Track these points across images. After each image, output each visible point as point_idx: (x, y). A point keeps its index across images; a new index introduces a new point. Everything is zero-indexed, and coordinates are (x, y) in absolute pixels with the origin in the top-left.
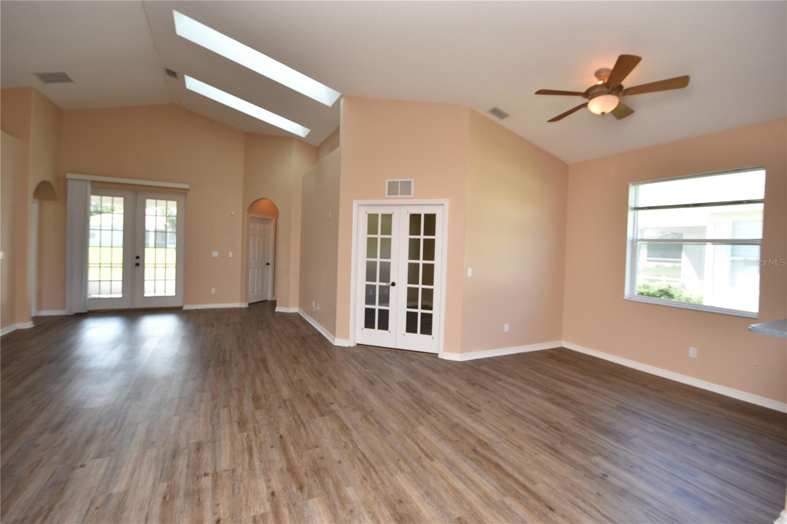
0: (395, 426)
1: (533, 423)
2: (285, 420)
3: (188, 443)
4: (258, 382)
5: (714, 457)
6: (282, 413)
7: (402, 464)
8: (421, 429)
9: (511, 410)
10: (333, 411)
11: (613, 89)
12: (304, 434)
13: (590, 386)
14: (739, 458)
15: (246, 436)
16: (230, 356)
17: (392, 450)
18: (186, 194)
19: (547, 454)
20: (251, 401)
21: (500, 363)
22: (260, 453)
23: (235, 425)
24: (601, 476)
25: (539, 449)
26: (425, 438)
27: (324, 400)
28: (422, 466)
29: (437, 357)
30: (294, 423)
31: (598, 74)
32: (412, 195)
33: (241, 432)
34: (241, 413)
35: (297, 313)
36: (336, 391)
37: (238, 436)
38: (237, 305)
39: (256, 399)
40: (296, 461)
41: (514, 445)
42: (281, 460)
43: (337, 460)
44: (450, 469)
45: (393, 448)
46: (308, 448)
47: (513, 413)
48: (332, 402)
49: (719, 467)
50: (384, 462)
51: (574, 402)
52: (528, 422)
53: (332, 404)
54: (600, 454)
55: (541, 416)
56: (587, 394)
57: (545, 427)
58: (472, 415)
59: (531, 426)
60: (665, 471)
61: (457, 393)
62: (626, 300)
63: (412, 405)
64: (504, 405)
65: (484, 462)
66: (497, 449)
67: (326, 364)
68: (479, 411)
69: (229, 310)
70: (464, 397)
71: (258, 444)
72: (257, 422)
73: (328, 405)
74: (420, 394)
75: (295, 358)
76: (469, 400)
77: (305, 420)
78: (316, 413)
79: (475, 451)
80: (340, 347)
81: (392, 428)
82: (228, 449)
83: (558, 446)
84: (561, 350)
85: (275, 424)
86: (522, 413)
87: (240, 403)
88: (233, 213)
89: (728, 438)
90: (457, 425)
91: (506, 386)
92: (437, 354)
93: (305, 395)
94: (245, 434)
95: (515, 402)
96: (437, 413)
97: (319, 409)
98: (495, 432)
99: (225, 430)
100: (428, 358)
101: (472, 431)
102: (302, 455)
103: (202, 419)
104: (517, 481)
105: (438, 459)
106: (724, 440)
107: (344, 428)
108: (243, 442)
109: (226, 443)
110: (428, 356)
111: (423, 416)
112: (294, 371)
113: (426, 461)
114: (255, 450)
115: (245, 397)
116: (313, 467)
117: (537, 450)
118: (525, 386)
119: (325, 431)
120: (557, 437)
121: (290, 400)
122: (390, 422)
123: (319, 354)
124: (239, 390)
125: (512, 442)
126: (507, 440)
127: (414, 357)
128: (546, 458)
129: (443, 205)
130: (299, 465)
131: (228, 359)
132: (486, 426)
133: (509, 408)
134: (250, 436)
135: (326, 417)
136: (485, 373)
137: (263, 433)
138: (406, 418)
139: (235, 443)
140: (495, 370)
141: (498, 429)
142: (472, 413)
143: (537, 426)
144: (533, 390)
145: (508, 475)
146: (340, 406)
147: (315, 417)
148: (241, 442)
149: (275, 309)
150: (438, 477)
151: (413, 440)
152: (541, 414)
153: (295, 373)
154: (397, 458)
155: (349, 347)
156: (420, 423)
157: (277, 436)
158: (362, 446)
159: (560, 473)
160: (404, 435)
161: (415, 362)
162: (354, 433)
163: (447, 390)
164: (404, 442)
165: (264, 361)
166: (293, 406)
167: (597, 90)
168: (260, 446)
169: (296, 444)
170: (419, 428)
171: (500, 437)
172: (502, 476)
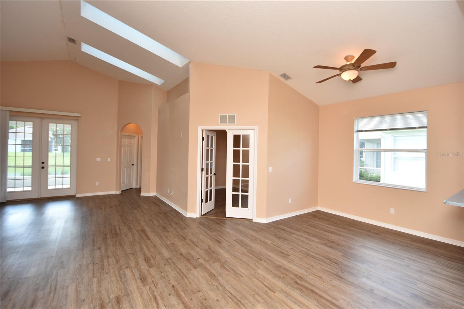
0: (243, 271)
1: (322, 261)
2: (172, 274)
3: (109, 298)
4: (145, 248)
5: (420, 272)
6: (168, 268)
7: (257, 297)
8: (260, 271)
9: (306, 253)
10: (201, 264)
11: (357, 67)
12: (188, 283)
13: (343, 234)
14: (432, 271)
15: (149, 288)
16: (120, 229)
17: (248, 288)
18: (78, 120)
19: (336, 280)
20: (144, 261)
21: (289, 223)
22: (163, 301)
23: (139, 281)
24: (370, 290)
25: (331, 277)
26: (264, 277)
27: (192, 257)
28: (270, 297)
29: (252, 221)
30: (178, 274)
31: (346, 58)
32: (235, 123)
33: (144, 286)
34: (140, 272)
35: (155, 196)
36: (198, 249)
37: (143, 289)
38: (114, 192)
39: (147, 260)
40: (189, 304)
41: (317, 276)
42: (179, 304)
43: (216, 299)
44: (287, 297)
45: (247, 286)
46: (194, 293)
47: (308, 255)
48: (199, 257)
49: (426, 278)
50: (245, 297)
51: (338, 245)
52: (318, 260)
53: (199, 259)
54: (364, 277)
55: (323, 255)
56: (342, 238)
57: (328, 262)
58: (286, 258)
59: (322, 263)
60: (400, 283)
61: (272, 245)
62: (354, 183)
63: (248, 255)
64: (301, 250)
65: (304, 290)
66: (308, 280)
67: (186, 231)
68: (289, 256)
69: (109, 196)
70: (277, 247)
71: (159, 293)
72: (153, 277)
73: (196, 260)
74: (251, 247)
75: (164, 228)
76: (281, 248)
77: (185, 273)
78: (190, 266)
79: (296, 282)
80: (190, 218)
81: (242, 272)
82: (139, 299)
83: (340, 274)
84: (318, 212)
85: (165, 277)
86: (313, 254)
87: (137, 264)
88: (110, 132)
89: (422, 260)
90: (280, 266)
91: (297, 237)
92: (252, 219)
93: (179, 254)
94: (148, 287)
95: (306, 247)
96: (266, 259)
97: (191, 263)
98: (303, 268)
99: (134, 286)
100: (247, 222)
101: (290, 270)
102: (192, 299)
103: (114, 279)
104: (327, 300)
105: (277, 291)
106: (420, 261)
107: (213, 276)
108: (148, 293)
109: (136, 295)
110: (246, 221)
111: (258, 262)
112: (167, 237)
113: (270, 293)
114: (159, 298)
115: (139, 259)
116: (202, 306)
117: (331, 278)
118: (308, 236)
119: (200, 279)
120: (338, 268)
121: (170, 259)
122: (239, 268)
123: (179, 224)
124: (133, 254)
125: (315, 274)
126: (312, 273)
127: (239, 222)
128: (337, 283)
129: (254, 129)
130: (192, 306)
131: (118, 231)
132: (297, 266)
133: (305, 252)
134: (152, 288)
135: (198, 269)
136: (283, 229)
137: (160, 285)
138: (248, 265)
139: (143, 294)
140: (288, 227)
141: (303, 266)
142: (286, 257)
143: (324, 262)
144: (313, 239)
145: (321, 296)
146: (205, 260)
147: (191, 270)
148: (147, 293)
149: (140, 194)
150: (282, 304)
151: (258, 279)
152: (323, 254)
153: (167, 239)
154: (252, 293)
155: (196, 218)
156: (257, 267)
157: (170, 286)
158: (228, 287)
159: (348, 291)
160: (251, 277)
161: (240, 225)
162: (220, 278)
163: (266, 243)
164: (253, 281)
165: (144, 231)
166: (174, 263)
167: (347, 67)
168: (161, 294)
169: (185, 291)
170: (258, 271)
171: (307, 272)
172: (318, 298)
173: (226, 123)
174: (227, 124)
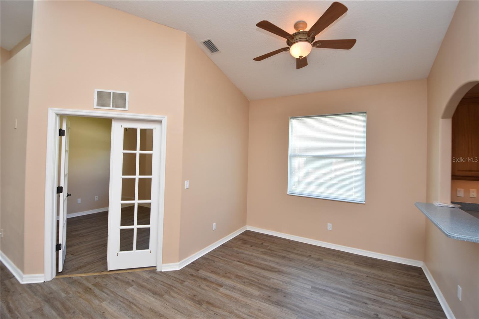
29: (155, 270)
32: (127, 109)
62: (288, 195)
80: (29, 285)
91: (228, 292)
92: (156, 266)
100: (146, 275)
110: (145, 271)
118: (242, 287)
127: (131, 278)
129: (161, 121)
136: (205, 280)
155: (44, 282)
173: (110, 106)
174: (111, 108)
